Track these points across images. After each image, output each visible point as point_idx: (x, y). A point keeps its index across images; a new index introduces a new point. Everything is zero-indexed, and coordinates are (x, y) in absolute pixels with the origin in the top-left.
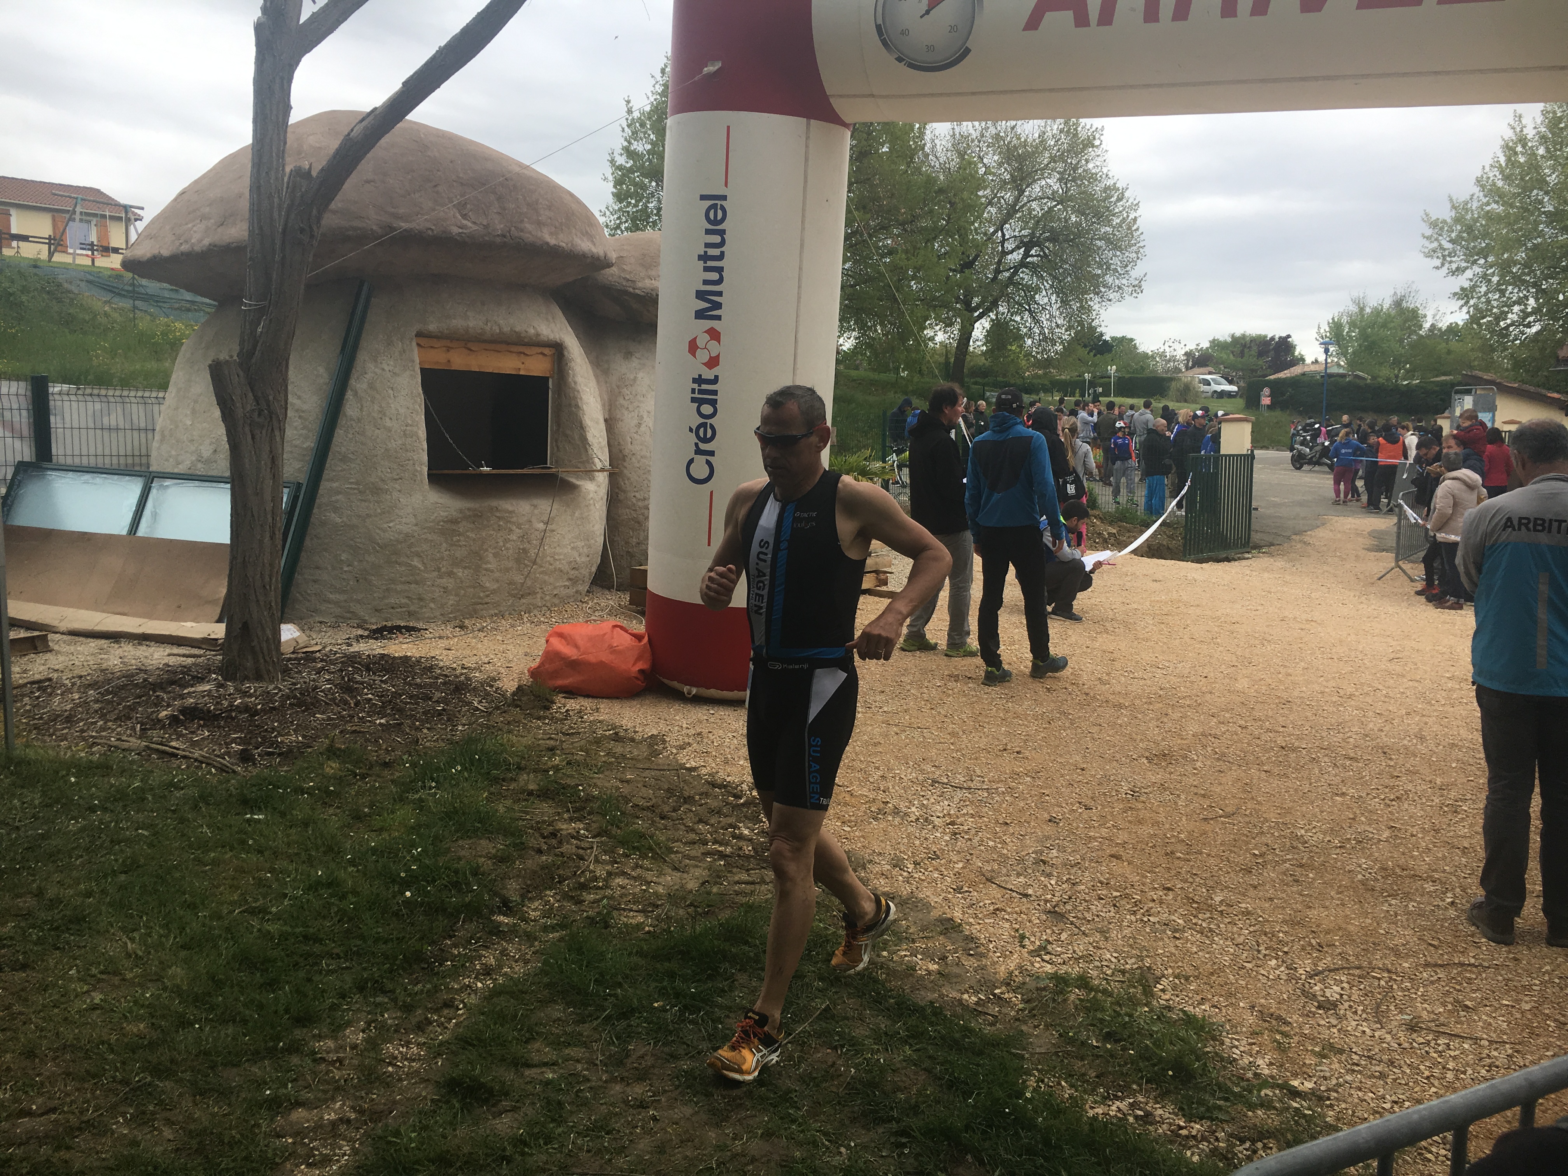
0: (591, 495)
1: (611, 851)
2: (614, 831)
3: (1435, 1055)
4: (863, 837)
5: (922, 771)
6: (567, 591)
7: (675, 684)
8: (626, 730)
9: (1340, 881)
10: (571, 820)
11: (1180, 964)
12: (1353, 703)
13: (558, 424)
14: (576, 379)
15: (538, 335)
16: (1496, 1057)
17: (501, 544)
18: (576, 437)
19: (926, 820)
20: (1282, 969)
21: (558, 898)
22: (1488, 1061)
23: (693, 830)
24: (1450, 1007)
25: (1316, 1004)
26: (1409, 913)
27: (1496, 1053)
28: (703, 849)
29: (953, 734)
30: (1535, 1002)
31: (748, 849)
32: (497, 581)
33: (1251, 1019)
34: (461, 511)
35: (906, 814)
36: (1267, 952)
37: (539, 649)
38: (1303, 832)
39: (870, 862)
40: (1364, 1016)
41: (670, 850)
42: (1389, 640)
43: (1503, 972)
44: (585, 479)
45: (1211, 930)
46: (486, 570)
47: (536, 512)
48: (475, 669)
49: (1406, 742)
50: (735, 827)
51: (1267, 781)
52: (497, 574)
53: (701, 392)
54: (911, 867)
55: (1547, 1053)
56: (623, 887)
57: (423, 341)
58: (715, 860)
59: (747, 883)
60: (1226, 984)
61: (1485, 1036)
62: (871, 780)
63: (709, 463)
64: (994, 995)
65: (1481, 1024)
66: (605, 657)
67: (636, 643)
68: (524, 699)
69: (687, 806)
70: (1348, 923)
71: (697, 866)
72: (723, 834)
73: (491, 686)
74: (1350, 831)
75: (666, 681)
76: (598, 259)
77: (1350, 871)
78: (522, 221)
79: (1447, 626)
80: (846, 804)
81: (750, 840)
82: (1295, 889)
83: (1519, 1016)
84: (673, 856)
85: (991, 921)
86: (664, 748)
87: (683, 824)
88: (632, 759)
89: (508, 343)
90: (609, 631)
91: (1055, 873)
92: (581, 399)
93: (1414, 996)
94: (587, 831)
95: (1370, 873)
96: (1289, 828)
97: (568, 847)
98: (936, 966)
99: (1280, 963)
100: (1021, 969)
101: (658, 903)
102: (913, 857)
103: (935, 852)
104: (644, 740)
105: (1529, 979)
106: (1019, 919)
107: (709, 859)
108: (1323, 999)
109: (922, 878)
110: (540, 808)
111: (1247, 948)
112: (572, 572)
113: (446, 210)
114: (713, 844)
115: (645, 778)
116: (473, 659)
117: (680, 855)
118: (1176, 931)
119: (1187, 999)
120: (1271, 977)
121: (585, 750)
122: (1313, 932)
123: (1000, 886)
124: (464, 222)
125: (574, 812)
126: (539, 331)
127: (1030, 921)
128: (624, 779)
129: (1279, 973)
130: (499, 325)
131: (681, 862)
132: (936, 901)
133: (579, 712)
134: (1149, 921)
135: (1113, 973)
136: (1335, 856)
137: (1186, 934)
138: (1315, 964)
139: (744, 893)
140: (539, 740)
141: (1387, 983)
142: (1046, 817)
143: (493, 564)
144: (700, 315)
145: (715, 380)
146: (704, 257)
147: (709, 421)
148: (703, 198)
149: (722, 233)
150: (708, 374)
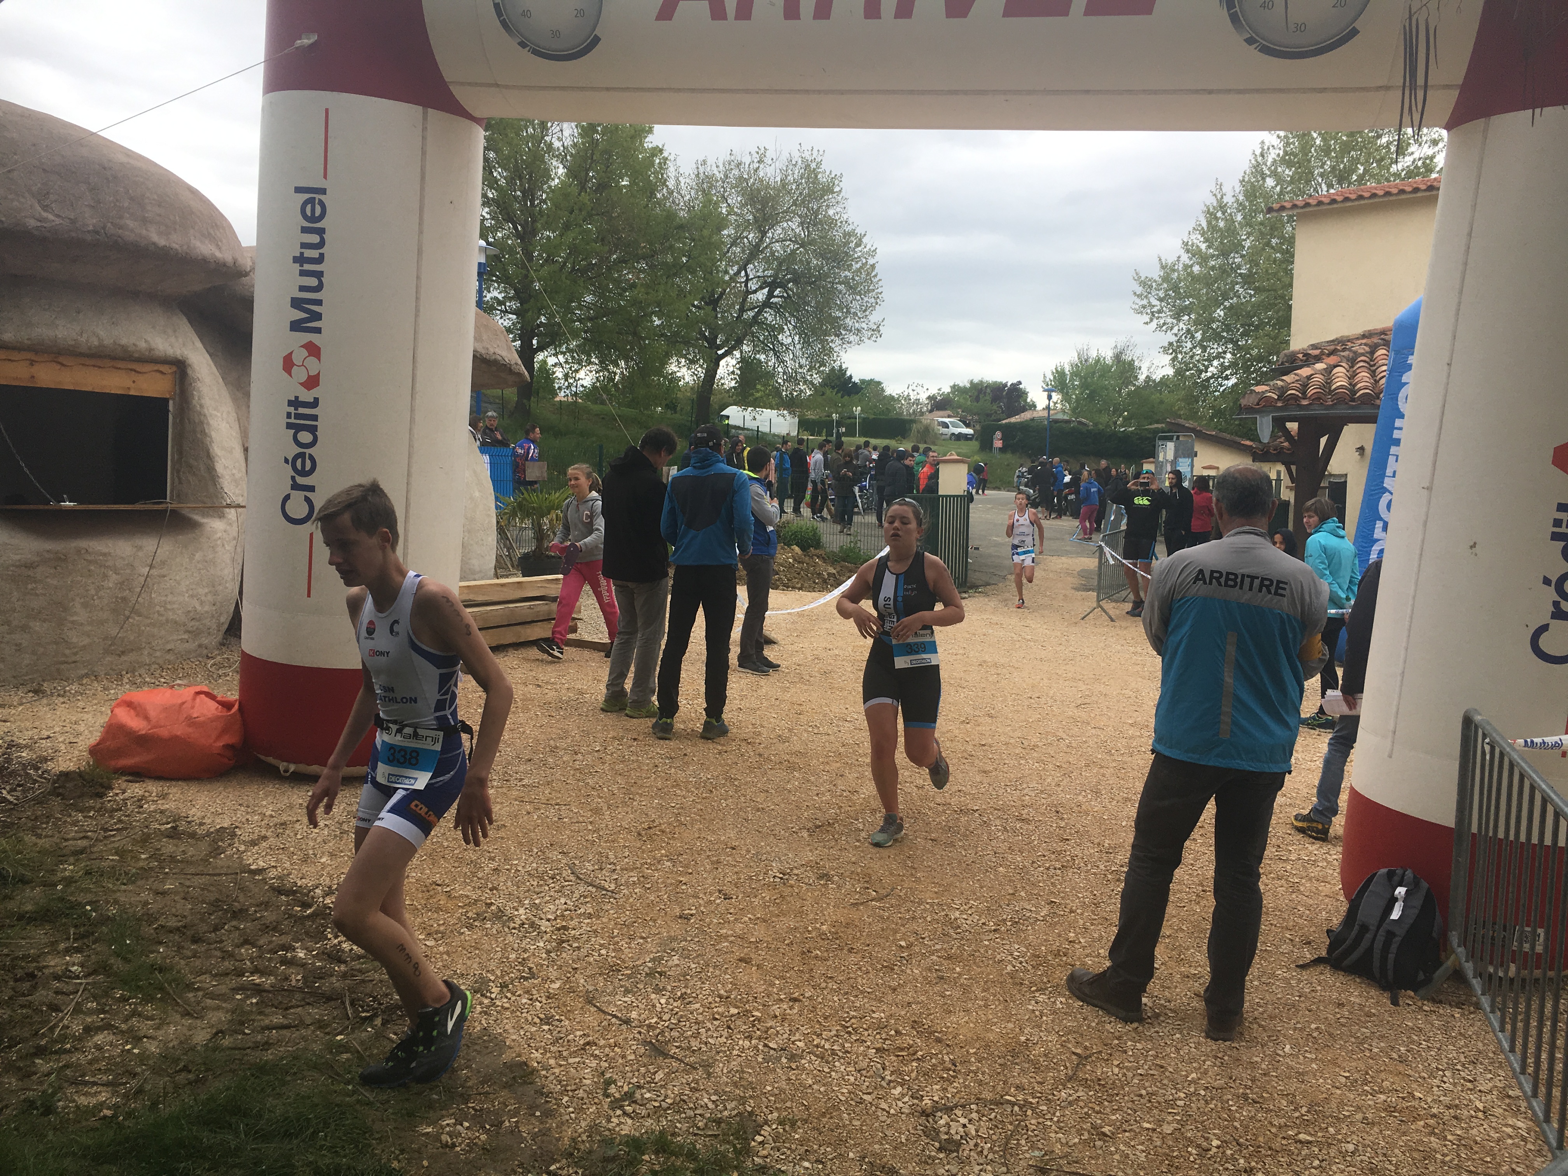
0: (219, 535)
1: (101, 995)
2: (117, 964)
4: (447, 953)
5: (546, 860)
6: (185, 645)
7: (271, 760)
8: (189, 822)
9: (988, 974)
10: (67, 951)
11: (788, 1104)
12: (1035, 754)
13: (181, 452)
14: (203, 401)
15: (151, 350)
17: (93, 592)
18: (202, 467)
19: (532, 925)
20: (906, 1099)
23: (231, 955)
24: (1086, 1136)
25: (937, 1144)
26: (1054, 1012)
28: (234, 982)
29: (597, 811)
30: (1178, 1122)
31: (296, 978)
32: (89, 636)
34: (38, 554)
35: (511, 919)
36: (893, 1078)
37: (103, 720)
40: (990, 1156)
41: (189, 987)
42: (1081, 684)
43: (1147, 1084)
44: (212, 516)
45: (834, 1053)
46: (73, 622)
47: (140, 554)
48: (24, 746)
49: (1080, 798)
50: (287, 948)
51: (931, 852)
52: (88, 628)
54: (496, 990)
56: (99, 1048)
58: (248, 997)
59: (279, 1027)
60: (838, 1127)
62: (480, 875)
64: (549, 1173)
65: (1117, 1157)
66: (180, 730)
67: (225, 713)
68: (70, 785)
69: (234, 923)
70: (988, 1031)
71: (218, 1008)
72: (270, 960)
73: (39, 768)
74: (1008, 909)
75: (262, 757)
76: (224, 265)
77: (1000, 962)
78: (121, 217)
79: (1138, 668)
80: (438, 909)
81: (303, 965)
82: (937, 989)
83: (1159, 1143)
84: (191, 995)
85: (577, 1060)
86: (230, 845)
87: (220, 949)
88: (181, 862)
89: (114, 358)
90: (190, 698)
91: (669, 988)
92: (208, 424)
93: (1049, 1123)
94: (82, 966)
95: (1021, 963)
96: (944, 910)
97: (44, 992)
98: (484, 1137)
99: (905, 1091)
100: (593, 1129)
101: (139, 1070)
102: (502, 976)
103: (530, 969)
104: (208, 834)
105: (1174, 1091)
106: (612, 1054)
107: (239, 997)
108: (946, 1137)
109: (507, 1005)
110: (29, 938)
111: (871, 1073)
112: (193, 623)
113: (22, 200)
114: (252, 974)
115: (189, 887)
116: (30, 733)
117: (200, 993)
118: (792, 1058)
119: (789, 1152)
120: (892, 1111)
121: (121, 853)
122: (948, 1045)
123: (600, 1010)
124: (45, 214)
125: (75, 940)
126: (153, 345)
127: (624, 1057)
128: (160, 890)
129: (902, 1105)
130: (98, 336)
131: (198, 1003)
132: (514, 1037)
133: (139, 800)
134: (766, 1045)
135: (706, 1125)
136: (987, 943)
137: (803, 1061)
138: (945, 1090)
139: (267, 1045)
140: (66, 840)
141: (1021, 1108)
142: (677, 911)
143: (81, 615)
144: (296, 326)
145: (315, 403)
146: (300, 260)
147: (308, 451)
148: (298, 190)
149: (321, 232)
150: (306, 396)
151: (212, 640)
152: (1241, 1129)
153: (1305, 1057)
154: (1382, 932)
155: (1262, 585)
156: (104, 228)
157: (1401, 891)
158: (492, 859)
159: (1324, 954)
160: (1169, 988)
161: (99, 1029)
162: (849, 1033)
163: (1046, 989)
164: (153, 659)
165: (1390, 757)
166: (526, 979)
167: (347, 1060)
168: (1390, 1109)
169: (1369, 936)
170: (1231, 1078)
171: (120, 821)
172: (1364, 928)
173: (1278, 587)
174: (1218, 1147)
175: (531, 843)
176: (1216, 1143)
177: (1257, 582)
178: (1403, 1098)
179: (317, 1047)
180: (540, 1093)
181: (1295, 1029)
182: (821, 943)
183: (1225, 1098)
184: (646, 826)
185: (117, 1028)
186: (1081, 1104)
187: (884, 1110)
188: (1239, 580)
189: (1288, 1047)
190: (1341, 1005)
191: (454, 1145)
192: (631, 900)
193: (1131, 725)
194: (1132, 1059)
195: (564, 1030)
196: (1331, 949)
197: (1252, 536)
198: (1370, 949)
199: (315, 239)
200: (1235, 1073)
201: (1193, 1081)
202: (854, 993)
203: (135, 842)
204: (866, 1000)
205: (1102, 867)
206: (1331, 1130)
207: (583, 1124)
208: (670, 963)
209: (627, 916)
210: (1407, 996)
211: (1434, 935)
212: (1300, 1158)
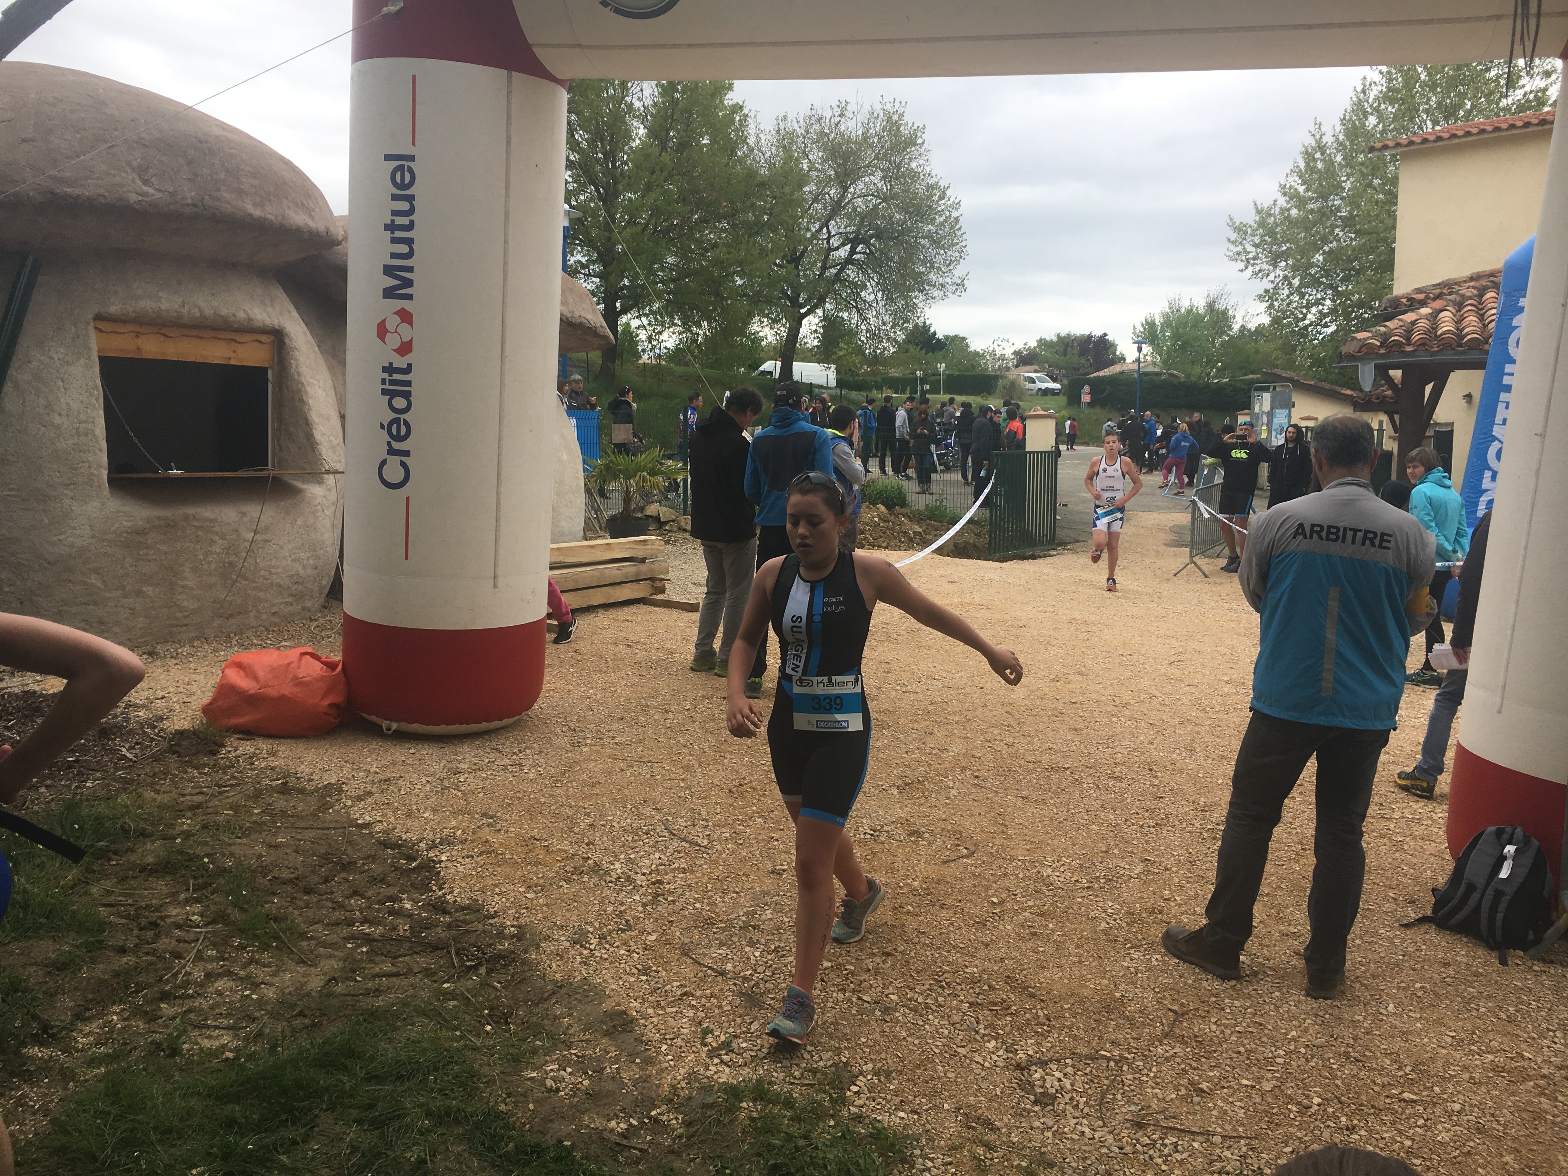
0: (319, 500)
1: (221, 943)
2: (235, 914)
3: (1159, 1161)
4: (547, 905)
5: (640, 816)
6: (289, 608)
7: (373, 718)
8: (298, 779)
9: (1082, 931)
10: (187, 902)
11: (883, 1056)
12: (1127, 712)
13: (280, 420)
14: (301, 370)
15: (250, 320)
16: (1228, 1159)
17: (201, 557)
18: (301, 434)
19: (628, 879)
20: (1001, 1053)
21: (126, 1014)
22: (1218, 1165)
23: (341, 906)
24: (1183, 1092)
25: (1032, 1098)
26: (1150, 969)
27: (1227, 1154)
28: (345, 931)
29: (688, 768)
30: (1278, 1079)
31: (404, 928)
32: (198, 600)
33: (952, 1127)
34: (148, 520)
35: (607, 873)
36: (986, 1032)
37: (215, 680)
38: (1049, 871)
39: (547, 938)
40: (1086, 1110)
41: (303, 936)
42: (1174, 641)
43: (1245, 1041)
44: (311, 482)
45: (927, 1006)
46: (183, 587)
47: (245, 519)
48: (143, 706)
49: (1175, 756)
50: (394, 899)
51: (1022, 809)
52: (199, 592)
53: (392, 382)
54: (594, 942)
55: (1285, 1150)
56: (220, 994)
57: (101, 325)
58: (359, 946)
59: (388, 975)
60: (932, 1078)
61: (1219, 1130)
62: (577, 830)
63: (403, 464)
64: (650, 1118)
66: (287, 690)
67: (330, 673)
68: (185, 743)
69: (344, 875)
70: (1082, 986)
71: (330, 956)
72: (378, 910)
73: (156, 727)
74: (1100, 867)
75: (365, 716)
76: (318, 234)
77: (1094, 918)
78: (218, 190)
79: (1232, 625)
80: (537, 863)
81: (411, 916)
82: (1030, 945)
83: (1258, 1100)
84: (305, 943)
85: (674, 1010)
86: (337, 800)
87: (331, 900)
88: (292, 816)
89: (214, 329)
90: (295, 659)
91: (763, 941)
92: (306, 392)
93: (1145, 1078)
94: (202, 916)
95: (1115, 920)
96: (1036, 867)
97: (167, 941)
98: (586, 1083)
99: (999, 1045)
100: (691, 1077)
101: (257, 1014)
102: (600, 928)
103: (627, 921)
104: (317, 790)
105: (1273, 1049)
106: (708, 1004)
107: (350, 946)
108: (1041, 1090)
109: (605, 956)
110: (151, 888)
111: (965, 1027)
112: (295, 587)
113: (123, 174)
114: (362, 924)
115: (299, 840)
116: (146, 693)
117: (313, 942)
118: (886, 1011)
119: (884, 1103)
120: (987, 1064)
121: (235, 808)
122: (1042, 1001)
123: (695, 961)
124: (146, 188)
125: (194, 890)
126: (252, 315)
127: (720, 1007)
128: (273, 843)
129: (996, 1058)
130: (199, 308)
131: (312, 952)
132: (613, 987)
133: (250, 758)
134: (859, 998)
135: (802, 1074)
136: (1080, 900)
137: (897, 1014)
138: (1039, 1044)
139: (378, 992)
140: (183, 795)
141: (1116, 1063)
142: (770, 867)
143: (192, 581)
144: (389, 293)
145: (408, 369)
146: (391, 227)
147: (402, 416)
148: (388, 158)
149: (411, 199)
150: (400, 362)
151: (313, 603)
152: (1342, 1087)
153: (1409, 1017)
154: (1490, 891)
155: (1365, 538)
156: (202, 200)
157: (1510, 849)
158: (588, 815)
159: (1429, 913)
160: (1268, 946)
161: (220, 976)
162: (942, 987)
163: (1141, 946)
164: (260, 622)
165: (1499, 712)
166: (623, 931)
167: (455, 1006)
168: (1497, 1070)
169: (1476, 895)
170: (1332, 1036)
171: (233, 777)
172: (1471, 888)
173: (1382, 540)
174: (1319, 1105)
175: (624, 801)
176: (1317, 1100)
177: (1360, 535)
178: (1512, 1058)
179: (425, 995)
180: (639, 1040)
181: (1399, 988)
182: (913, 898)
183: (1326, 1056)
184: (736, 783)
185: (236, 974)
186: (1178, 1060)
187: (978, 1063)
188: (1341, 534)
189: (1391, 1006)
190: (1446, 965)
191: (558, 1090)
192: (724, 855)
193: (1227, 682)
194: (1229, 1017)
195: (661, 980)
196: (1436, 908)
197: (1354, 487)
198: (1477, 909)
199: (404, 206)
200: (1336, 1031)
201: (1294, 1039)
202: (947, 948)
203: (248, 798)
204: (958, 955)
205: (1197, 825)
206: (1437, 1089)
207: (682, 1071)
208: (763, 917)
209: (720, 871)
210: (1516, 956)
211: (1546, 894)
212: (1404, 1117)
